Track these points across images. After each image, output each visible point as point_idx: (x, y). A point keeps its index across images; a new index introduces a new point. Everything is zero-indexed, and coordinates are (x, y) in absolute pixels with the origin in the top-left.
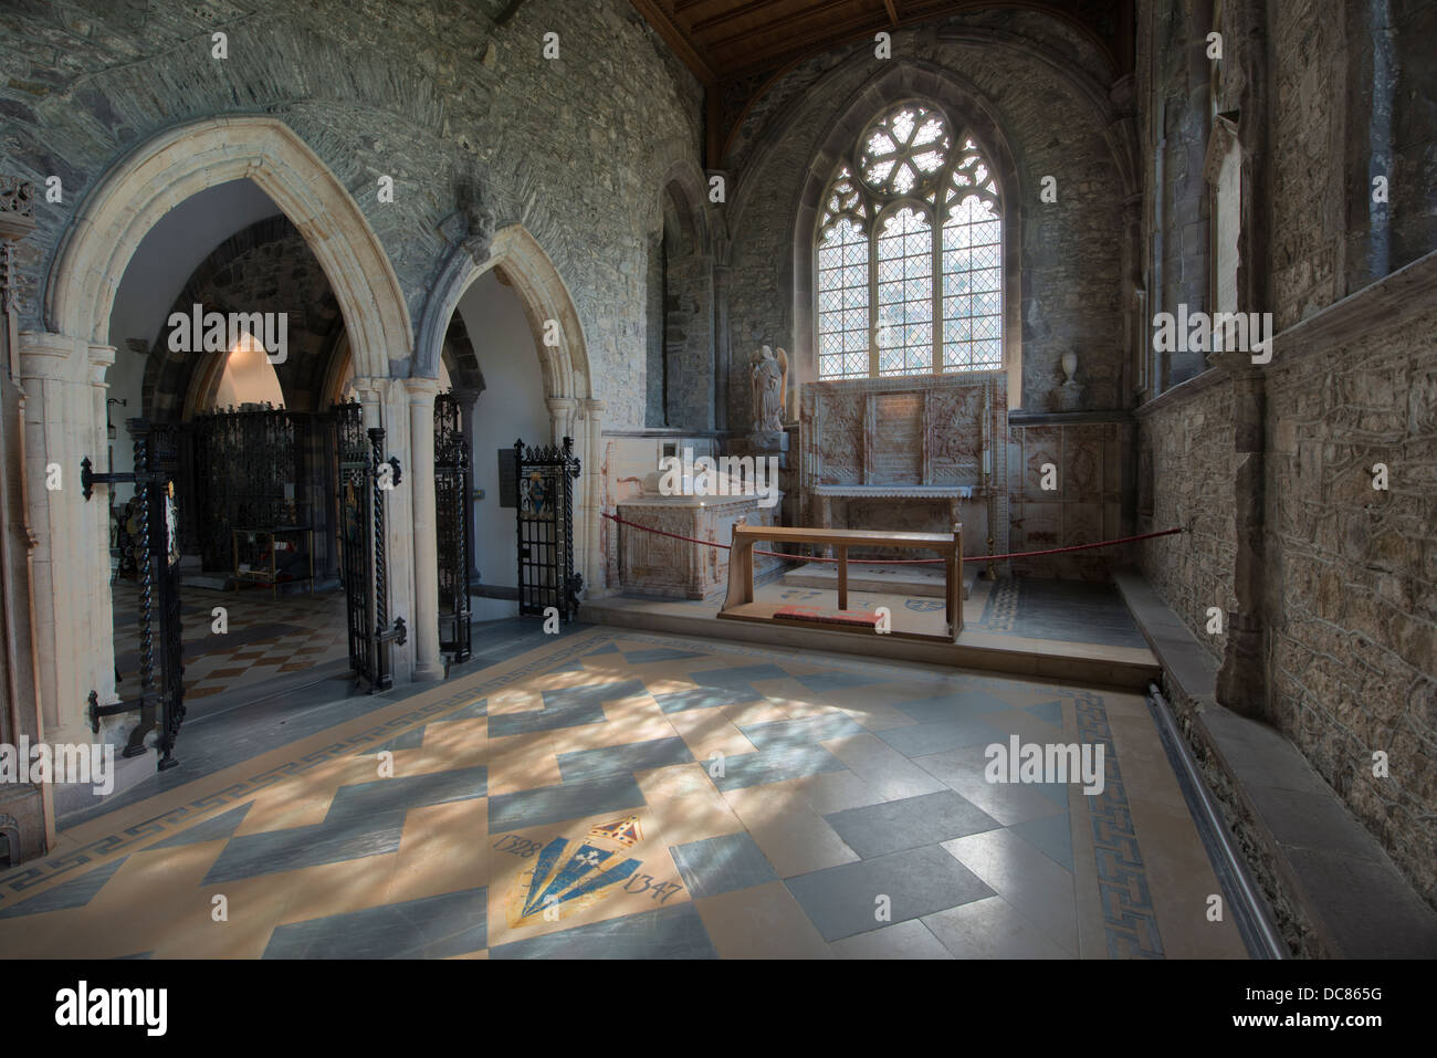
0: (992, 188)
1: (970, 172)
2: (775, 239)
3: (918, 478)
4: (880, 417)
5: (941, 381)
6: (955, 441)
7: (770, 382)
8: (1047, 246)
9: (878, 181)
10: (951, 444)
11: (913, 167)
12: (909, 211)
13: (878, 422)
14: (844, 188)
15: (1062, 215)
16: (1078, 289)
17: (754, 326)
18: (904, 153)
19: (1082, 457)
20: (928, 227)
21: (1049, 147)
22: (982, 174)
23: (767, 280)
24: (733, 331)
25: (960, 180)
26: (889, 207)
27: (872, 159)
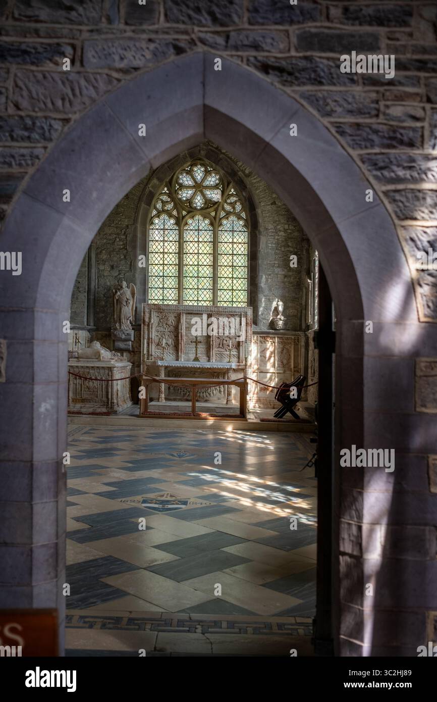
0: (243, 215)
1: (233, 205)
2: (126, 221)
3: (208, 358)
4: (187, 326)
5: (220, 310)
6: (226, 341)
7: (126, 302)
8: (270, 251)
9: (184, 199)
10: (225, 342)
11: (204, 195)
12: (201, 218)
13: (186, 328)
14: (165, 198)
15: (276, 237)
16: (283, 273)
17: (112, 267)
18: (199, 187)
19: (285, 351)
20: (211, 229)
21: (272, 204)
22: (238, 207)
23: (122, 243)
24: (98, 268)
25: (228, 208)
26: (190, 214)
27: (182, 186)
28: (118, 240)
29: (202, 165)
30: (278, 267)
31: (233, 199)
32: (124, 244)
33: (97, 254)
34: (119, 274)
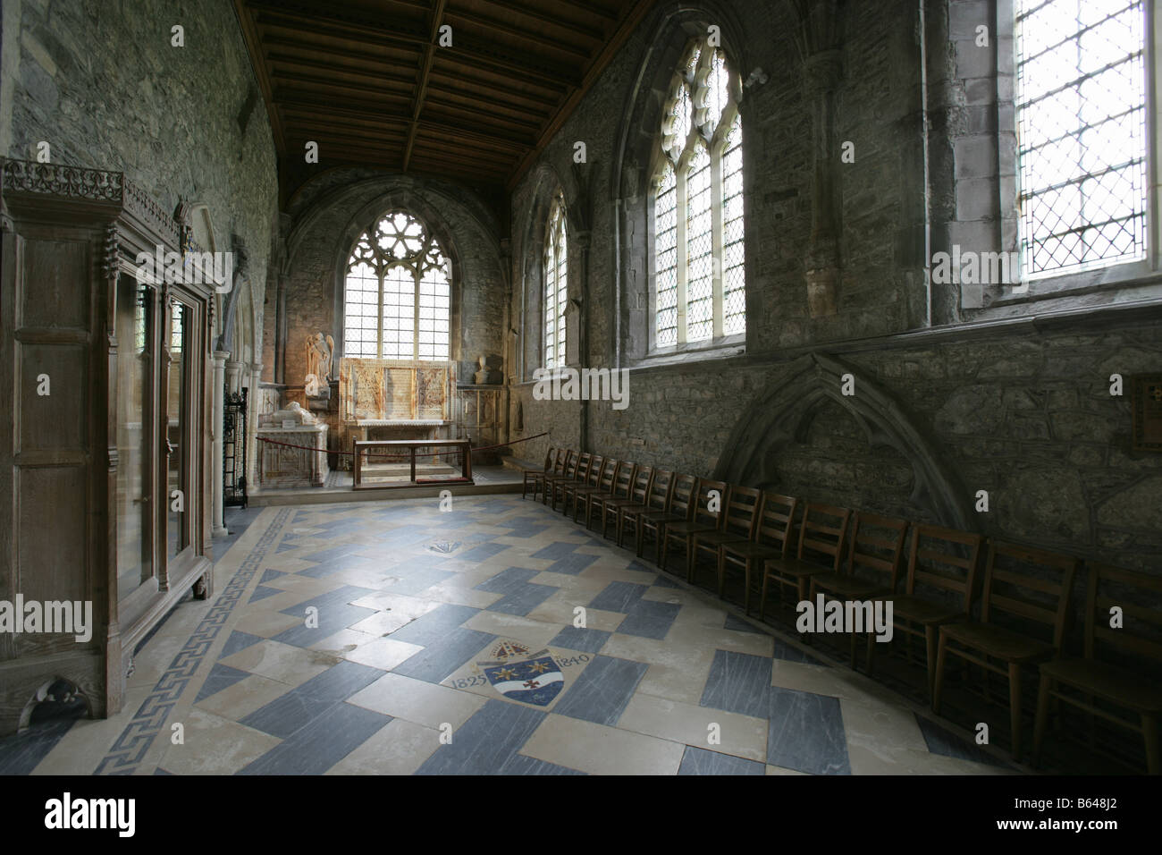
0: (445, 267)
1: (435, 257)
7: (323, 355)
9: (385, 248)
11: (405, 246)
12: (402, 268)
14: (365, 245)
15: (479, 291)
16: (486, 327)
18: (400, 236)
20: (413, 280)
21: (475, 258)
22: (441, 259)
25: (430, 260)
26: (391, 263)
27: (382, 235)
28: (312, 287)
29: (404, 213)
30: (481, 321)
31: (435, 251)
32: (319, 292)
33: (286, 302)
34: (314, 325)
